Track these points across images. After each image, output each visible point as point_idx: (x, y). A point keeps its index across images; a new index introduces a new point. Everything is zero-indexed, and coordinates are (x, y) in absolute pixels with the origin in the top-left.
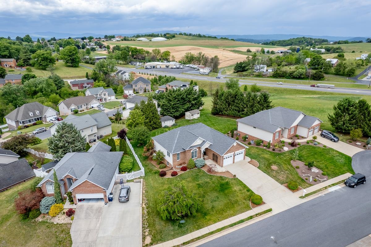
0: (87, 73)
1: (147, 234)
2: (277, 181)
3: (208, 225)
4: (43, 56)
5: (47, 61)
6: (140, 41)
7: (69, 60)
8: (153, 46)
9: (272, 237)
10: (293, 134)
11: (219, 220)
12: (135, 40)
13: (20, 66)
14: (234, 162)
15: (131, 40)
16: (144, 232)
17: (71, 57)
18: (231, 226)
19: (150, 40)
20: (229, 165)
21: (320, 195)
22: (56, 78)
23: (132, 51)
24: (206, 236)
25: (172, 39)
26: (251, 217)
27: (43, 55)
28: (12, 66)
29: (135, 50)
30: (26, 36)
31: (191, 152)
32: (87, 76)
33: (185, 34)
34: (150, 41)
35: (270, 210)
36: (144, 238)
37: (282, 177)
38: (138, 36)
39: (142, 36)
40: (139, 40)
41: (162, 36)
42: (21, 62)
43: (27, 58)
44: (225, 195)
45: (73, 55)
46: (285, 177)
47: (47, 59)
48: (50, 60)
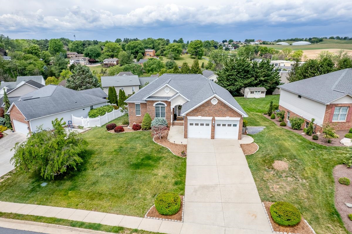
0: (203, 63)
1: (2, 180)
4: (173, 48)
5: (175, 52)
6: (279, 44)
7: (194, 52)
12: (274, 44)
13: (157, 56)
14: (213, 137)
15: (270, 44)
17: (196, 49)
19: (291, 44)
20: (201, 139)
22: (171, 63)
23: (262, 50)
25: (318, 43)
27: (174, 46)
28: (152, 55)
30: (180, 39)
31: (154, 105)
32: (202, 66)
33: (338, 38)
37: (281, 188)
38: (279, 41)
39: (284, 41)
41: (306, 40)
42: (159, 52)
43: (163, 49)
44: (133, 174)
45: (198, 47)
46: (288, 189)
47: (176, 50)
48: (178, 51)
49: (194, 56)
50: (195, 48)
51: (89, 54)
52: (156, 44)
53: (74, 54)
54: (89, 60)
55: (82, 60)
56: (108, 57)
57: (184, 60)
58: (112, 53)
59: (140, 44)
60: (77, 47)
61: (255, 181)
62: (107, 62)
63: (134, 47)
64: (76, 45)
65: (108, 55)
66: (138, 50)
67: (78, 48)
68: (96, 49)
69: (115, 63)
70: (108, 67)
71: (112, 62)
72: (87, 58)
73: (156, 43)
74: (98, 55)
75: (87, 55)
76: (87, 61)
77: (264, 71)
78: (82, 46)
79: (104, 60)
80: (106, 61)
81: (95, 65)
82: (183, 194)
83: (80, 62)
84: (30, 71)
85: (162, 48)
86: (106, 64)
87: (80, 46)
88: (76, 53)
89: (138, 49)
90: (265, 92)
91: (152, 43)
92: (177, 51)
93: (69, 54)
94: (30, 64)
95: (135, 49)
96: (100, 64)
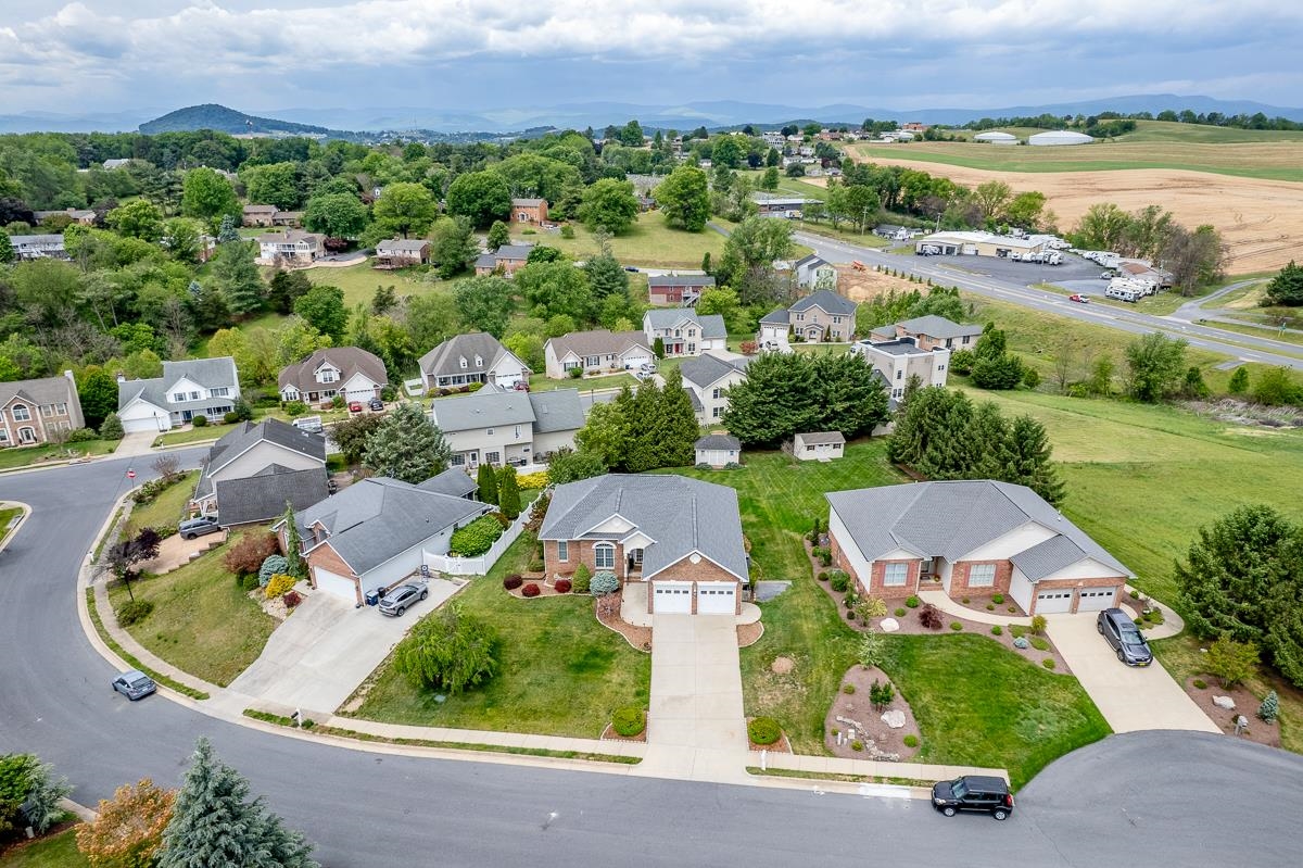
0: (708, 256)
1: (364, 692)
2: (746, 701)
3: (475, 727)
4: (607, 196)
5: (614, 210)
6: (983, 142)
7: (676, 210)
8: (1018, 167)
9: (554, 815)
10: (990, 588)
11: (505, 729)
12: (964, 141)
13: (553, 220)
14: (695, 612)
15: (951, 140)
16: (362, 687)
17: (686, 200)
18: (512, 751)
19: (1024, 139)
20: (675, 614)
21: (815, 788)
23: (911, 187)
24: (445, 747)
25: (1117, 139)
26: (572, 755)
27: (609, 191)
28: (535, 219)
29: (920, 182)
30: (630, 124)
31: (594, 547)
32: (706, 265)
33: (1189, 117)
34: (1023, 143)
35: (632, 761)
36: (351, 698)
37: (772, 699)
38: (988, 125)
39: (1002, 124)
40: (979, 142)
41: (1076, 127)
42: (559, 206)
43: (575, 198)
44: (576, 680)
45: (692, 193)
46: (781, 700)
47: (616, 203)
48: (624, 207)
49: (678, 221)
50: (681, 196)
51: (324, 221)
52: (550, 176)
53: (266, 213)
54: (325, 245)
55: (305, 243)
56: (391, 233)
57: (645, 234)
58: (404, 220)
59: (496, 184)
60: (275, 186)
61: (744, 689)
62: (387, 253)
63: (476, 194)
64: (272, 179)
65: (392, 228)
66: (489, 204)
67: (278, 190)
68: (350, 206)
69: (417, 255)
70: (393, 269)
71: (407, 253)
72: (320, 237)
73: (550, 172)
74: (357, 224)
75: (318, 225)
76: (319, 249)
78: (292, 182)
79: (377, 247)
80: (386, 249)
81: (348, 263)
82: (647, 709)
83: (297, 251)
84: (150, 303)
85: (571, 192)
86: (386, 261)
87: (286, 181)
88: (273, 209)
89: (491, 201)
90: (842, 446)
91: (536, 174)
92: (621, 209)
93: (247, 214)
94: (147, 277)
95: (479, 201)
96: (364, 258)
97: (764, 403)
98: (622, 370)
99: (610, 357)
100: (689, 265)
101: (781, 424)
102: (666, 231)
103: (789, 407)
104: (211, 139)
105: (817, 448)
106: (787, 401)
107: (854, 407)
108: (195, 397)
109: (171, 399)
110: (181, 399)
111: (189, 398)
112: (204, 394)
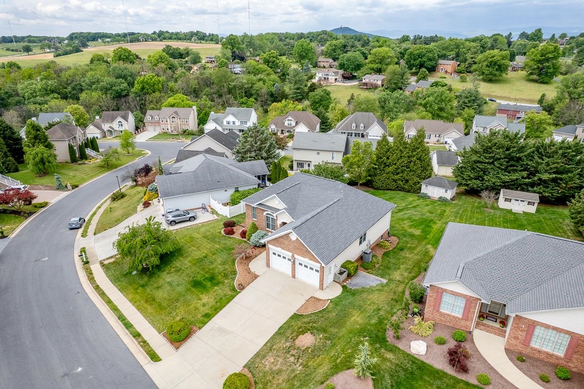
0: (543, 96)
4: (491, 59)
5: (493, 68)
7: (535, 69)
9: (80, 369)
10: (558, 358)
11: (134, 303)
13: (458, 73)
17: (542, 64)
20: (282, 273)
22: (469, 93)
26: (138, 336)
27: (493, 57)
28: (448, 71)
31: (265, 213)
32: (541, 101)
35: (154, 357)
37: (273, 363)
42: (464, 65)
43: (474, 61)
44: (188, 291)
45: (547, 60)
46: (277, 367)
47: (495, 64)
48: (500, 66)
49: (535, 77)
50: (540, 61)
51: (344, 64)
52: (464, 50)
53: (327, 62)
54: (342, 75)
55: (333, 74)
56: (372, 71)
57: (510, 83)
58: (379, 66)
59: (431, 51)
60: (334, 50)
62: (367, 81)
63: (419, 56)
64: (334, 47)
65: (372, 69)
66: (424, 61)
67: (335, 52)
68: (357, 58)
69: (379, 83)
70: (367, 88)
71: (376, 81)
72: (341, 72)
73: (464, 48)
74: (358, 67)
75: (342, 66)
76: (339, 77)
77: (558, 163)
78: (342, 49)
79: (364, 77)
80: (367, 79)
81: (349, 84)
82: (200, 328)
83: (330, 77)
84: (257, 90)
85: (472, 58)
86: (366, 84)
87: (339, 48)
88: (331, 60)
89: (425, 60)
90: (536, 205)
91: (456, 48)
92: (497, 67)
93: (320, 62)
94: (260, 80)
95: (420, 59)
96: (358, 83)
97: (482, 162)
98: (442, 143)
99: (438, 135)
100: (531, 101)
101: (491, 179)
102: (525, 82)
103: (502, 169)
104: (326, 34)
105: (513, 201)
106: (501, 165)
107: (561, 179)
108: (234, 124)
109: (225, 123)
110: (229, 124)
111: (231, 124)
112: (238, 123)
